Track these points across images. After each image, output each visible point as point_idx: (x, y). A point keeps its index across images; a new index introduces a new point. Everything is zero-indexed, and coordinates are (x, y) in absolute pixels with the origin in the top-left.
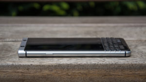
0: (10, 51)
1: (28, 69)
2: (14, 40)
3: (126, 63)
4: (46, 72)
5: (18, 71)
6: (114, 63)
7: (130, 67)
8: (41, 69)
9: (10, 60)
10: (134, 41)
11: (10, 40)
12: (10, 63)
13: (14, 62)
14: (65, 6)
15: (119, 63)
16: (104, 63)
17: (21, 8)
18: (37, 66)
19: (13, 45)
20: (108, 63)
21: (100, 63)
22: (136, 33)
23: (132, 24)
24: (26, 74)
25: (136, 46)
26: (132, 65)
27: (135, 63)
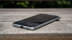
0: (2, 27)
1: (11, 36)
2: (3, 21)
3: (62, 33)
4: (21, 37)
5: (7, 37)
6: (56, 33)
7: (64, 35)
8: (18, 36)
9: (2, 31)
10: (64, 21)
11: (2, 20)
12: (2, 33)
13: (4, 32)
14: (27, 3)
15: (59, 33)
16: (51, 33)
17: (5, 4)
18: (16, 34)
19: (3, 24)
20: (53, 33)
21: (49, 33)
22: (65, 17)
23: (63, 12)
24: (10, 39)
25: (66, 24)
26: (65, 34)
27: (67, 33)
